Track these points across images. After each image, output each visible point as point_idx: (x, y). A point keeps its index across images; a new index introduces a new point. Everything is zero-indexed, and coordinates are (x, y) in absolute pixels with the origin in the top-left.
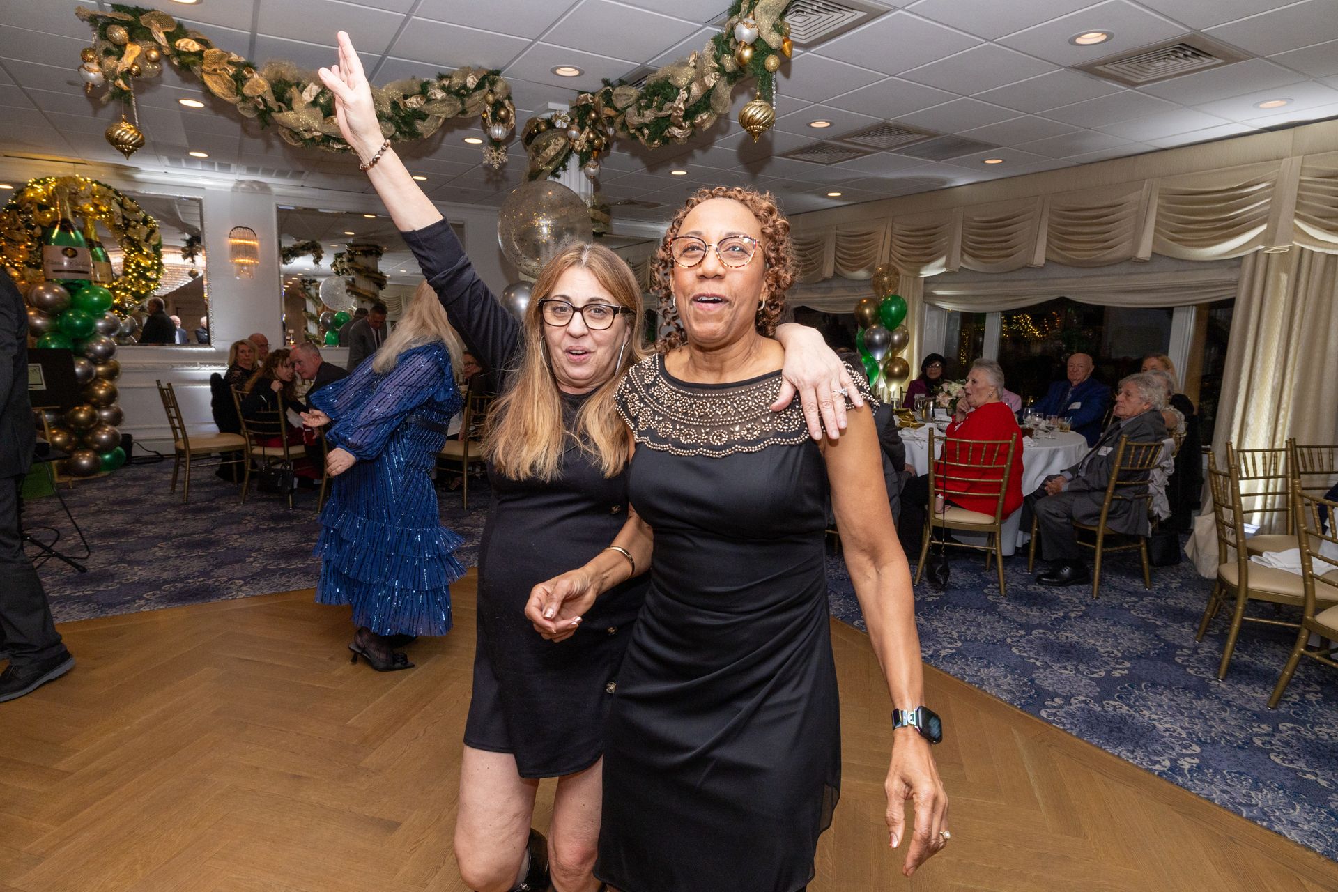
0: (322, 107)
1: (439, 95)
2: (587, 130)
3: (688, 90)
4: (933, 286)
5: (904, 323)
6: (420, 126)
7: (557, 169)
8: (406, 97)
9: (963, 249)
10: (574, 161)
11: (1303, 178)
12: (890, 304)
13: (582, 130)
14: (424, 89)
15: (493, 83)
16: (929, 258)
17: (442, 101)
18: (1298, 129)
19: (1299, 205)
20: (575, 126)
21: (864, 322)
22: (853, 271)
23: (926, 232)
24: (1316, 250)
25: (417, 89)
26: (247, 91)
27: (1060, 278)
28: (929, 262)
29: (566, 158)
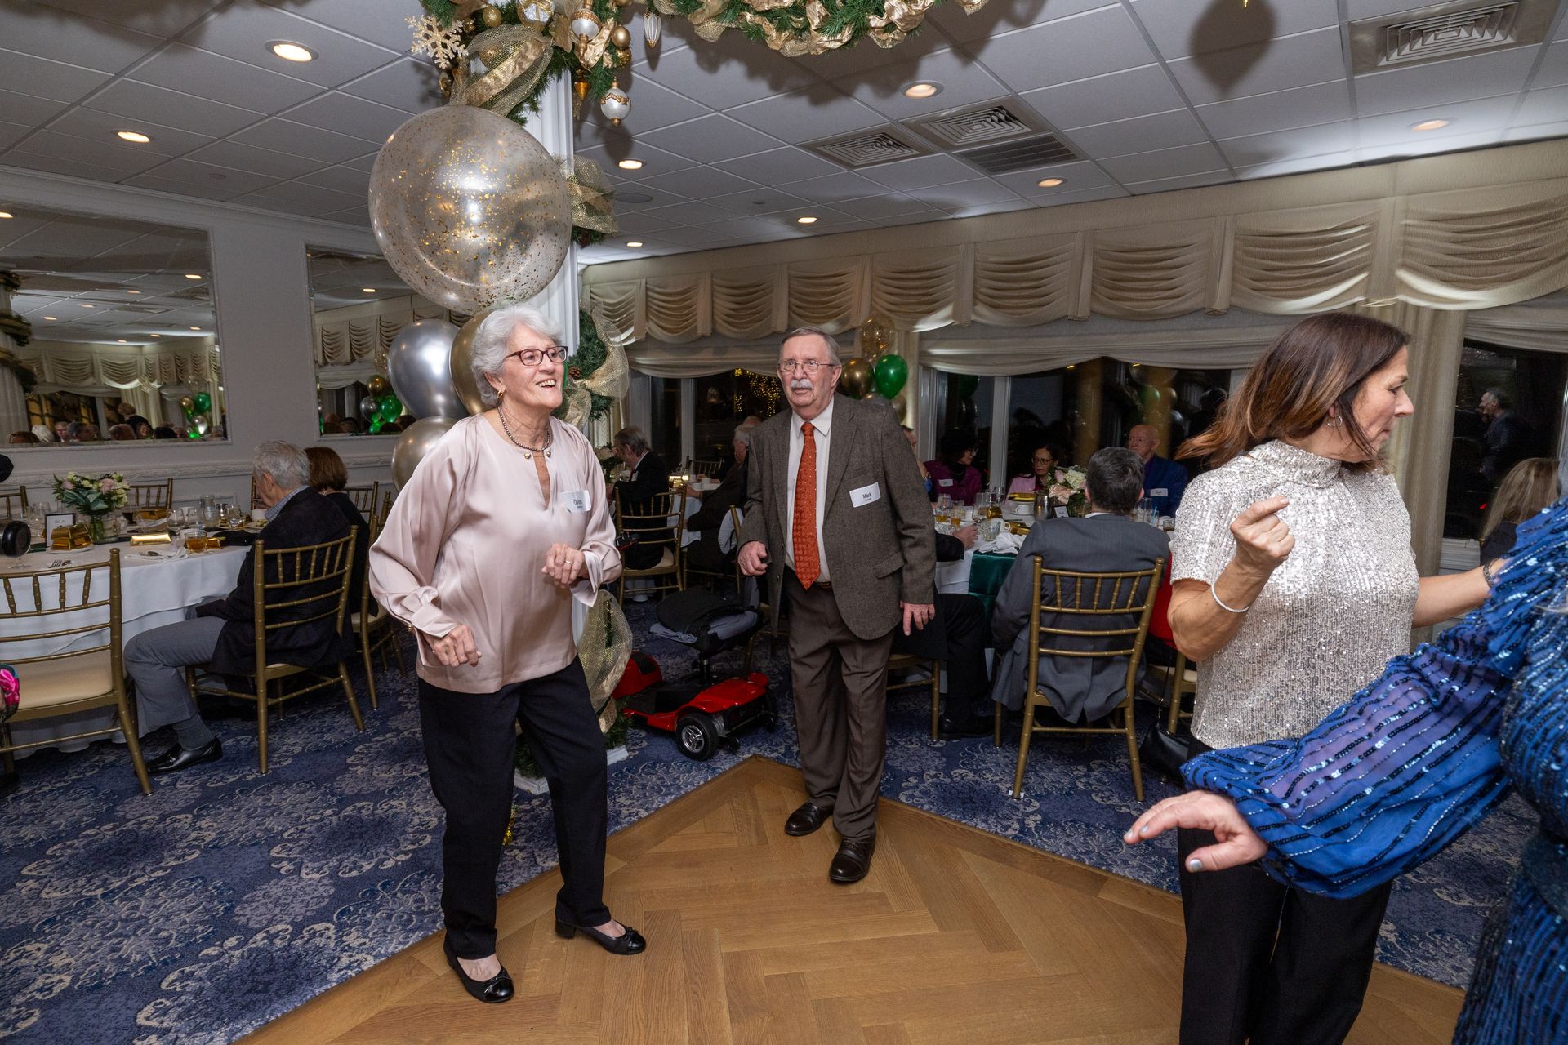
2: (610, 21)
4: (929, 342)
9: (975, 297)
11: (1408, 222)
12: (889, 365)
13: (602, 22)
16: (924, 308)
18: (1401, 164)
19: (1405, 254)
20: (588, 12)
22: (819, 323)
23: (924, 274)
24: (1423, 303)
27: (1102, 334)
28: (930, 312)
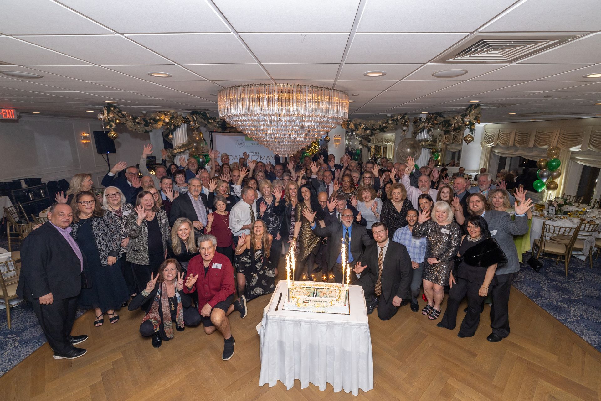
0: (364, 129)
1: (391, 122)
2: (430, 124)
3: (454, 125)
4: (575, 155)
5: (559, 168)
6: (385, 130)
7: (422, 131)
8: (383, 124)
9: (590, 143)
10: (426, 131)
12: (553, 162)
13: (429, 124)
14: (387, 122)
15: (405, 117)
16: (574, 144)
17: (392, 123)
20: (427, 123)
21: (541, 168)
22: (541, 146)
25: (386, 121)
26: (349, 127)
28: (574, 146)
29: (424, 129)
